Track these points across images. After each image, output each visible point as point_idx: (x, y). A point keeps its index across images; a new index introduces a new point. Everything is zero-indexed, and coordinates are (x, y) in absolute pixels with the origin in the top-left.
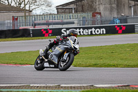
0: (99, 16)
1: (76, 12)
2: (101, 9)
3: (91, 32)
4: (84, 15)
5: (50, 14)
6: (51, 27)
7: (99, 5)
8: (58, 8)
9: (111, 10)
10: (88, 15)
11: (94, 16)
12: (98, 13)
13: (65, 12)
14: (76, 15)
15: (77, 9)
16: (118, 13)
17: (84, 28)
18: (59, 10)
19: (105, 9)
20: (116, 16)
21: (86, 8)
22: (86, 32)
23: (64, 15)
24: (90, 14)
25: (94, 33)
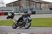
0: (22, 8)
1: (13, 6)
2: (23, 5)
3: (19, 14)
4: (17, 7)
5: (4, 7)
6: (4, 12)
7: (22, 4)
8: (6, 5)
9: (27, 6)
10: (18, 7)
11: (20, 8)
12: (21, 7)
13: (9, 6)
14: (13, 7)
15: (14, 5)
16: (29, 7)
17: (16, 12)
18: (7, 6)
19: (24, 5)
20: (28, 8)
21: (17, 5)
22: (17, 14)
23: (9, 7)
24: (19, 7)
25: (20, 14)
